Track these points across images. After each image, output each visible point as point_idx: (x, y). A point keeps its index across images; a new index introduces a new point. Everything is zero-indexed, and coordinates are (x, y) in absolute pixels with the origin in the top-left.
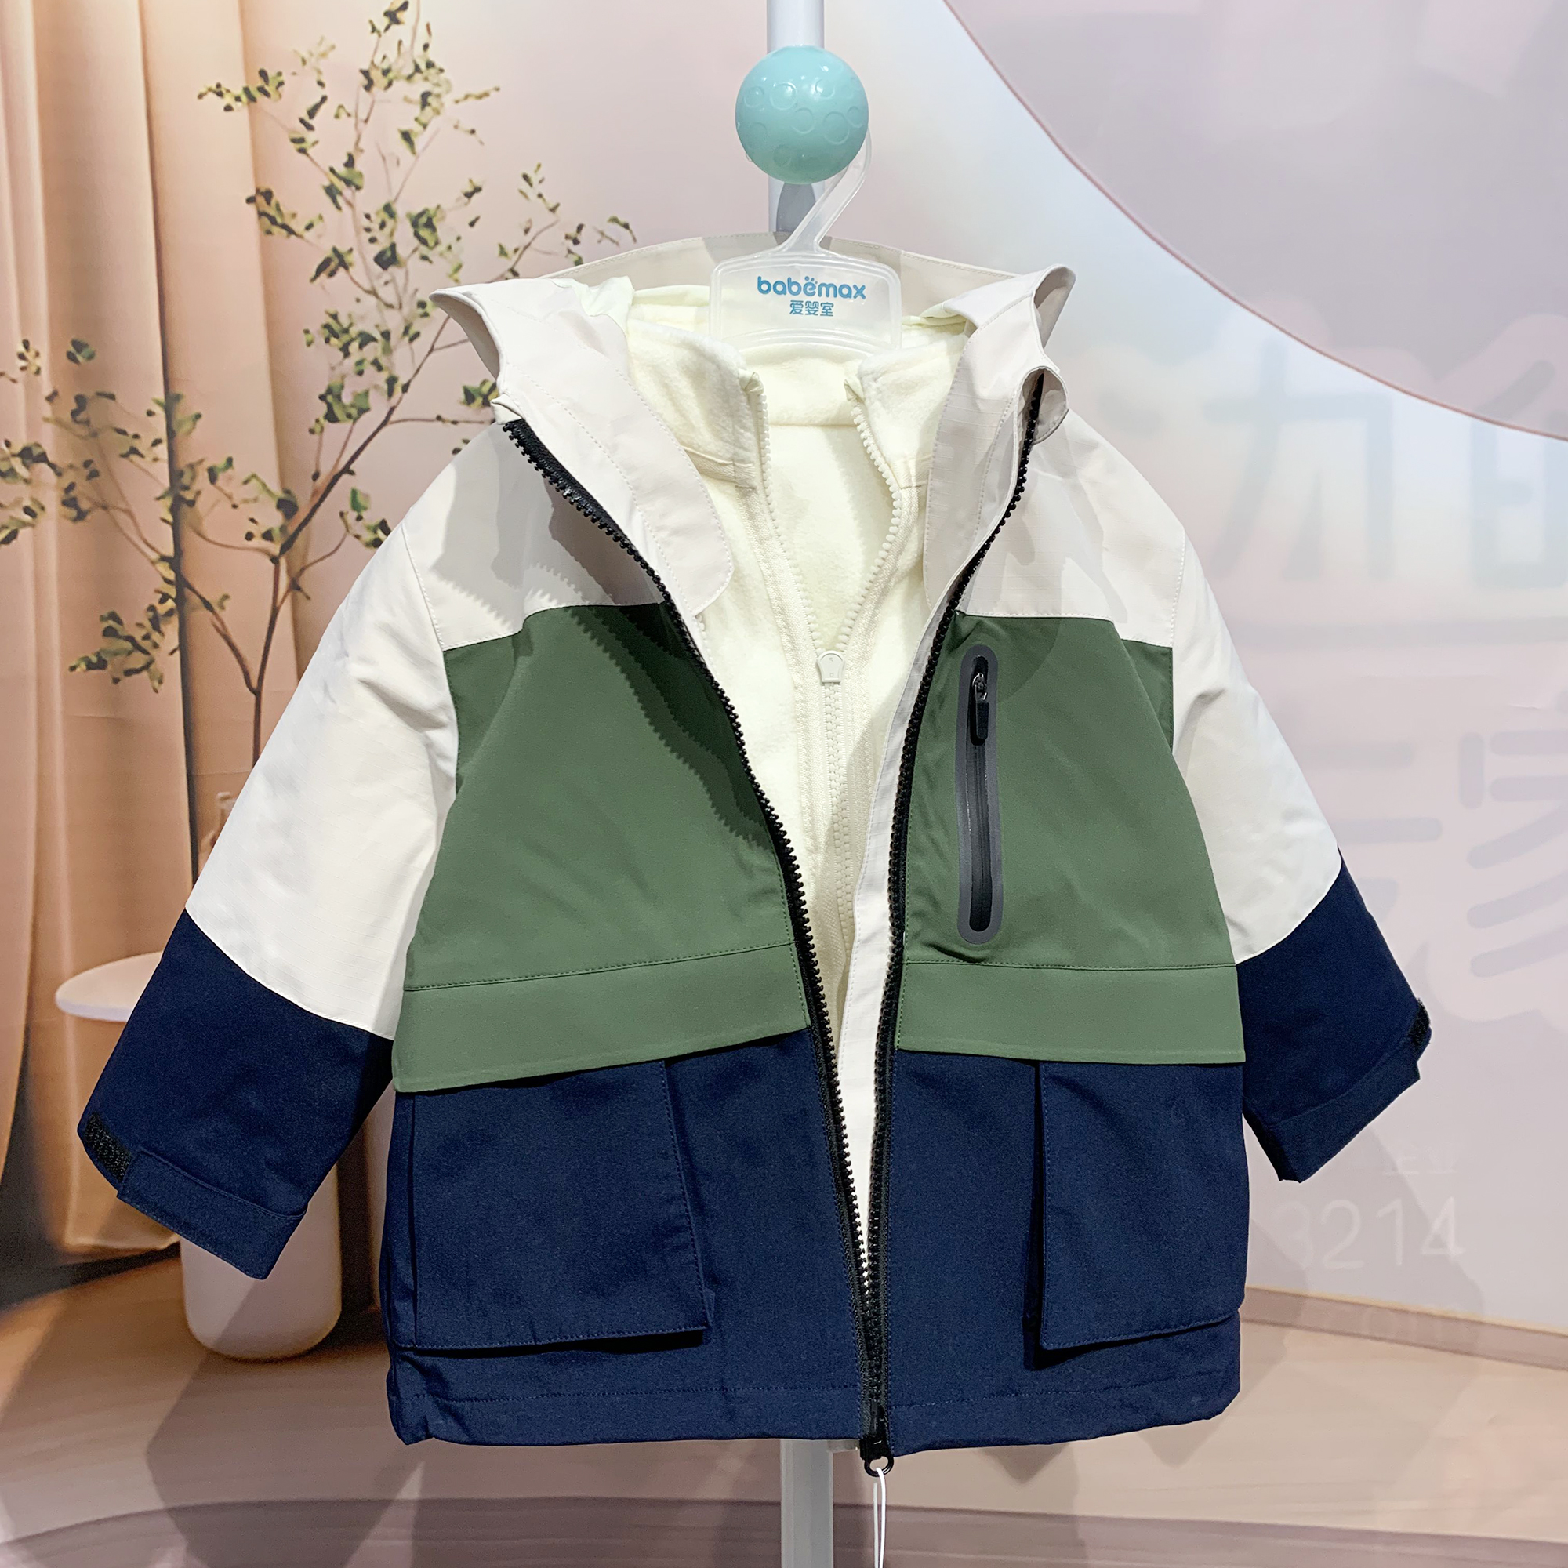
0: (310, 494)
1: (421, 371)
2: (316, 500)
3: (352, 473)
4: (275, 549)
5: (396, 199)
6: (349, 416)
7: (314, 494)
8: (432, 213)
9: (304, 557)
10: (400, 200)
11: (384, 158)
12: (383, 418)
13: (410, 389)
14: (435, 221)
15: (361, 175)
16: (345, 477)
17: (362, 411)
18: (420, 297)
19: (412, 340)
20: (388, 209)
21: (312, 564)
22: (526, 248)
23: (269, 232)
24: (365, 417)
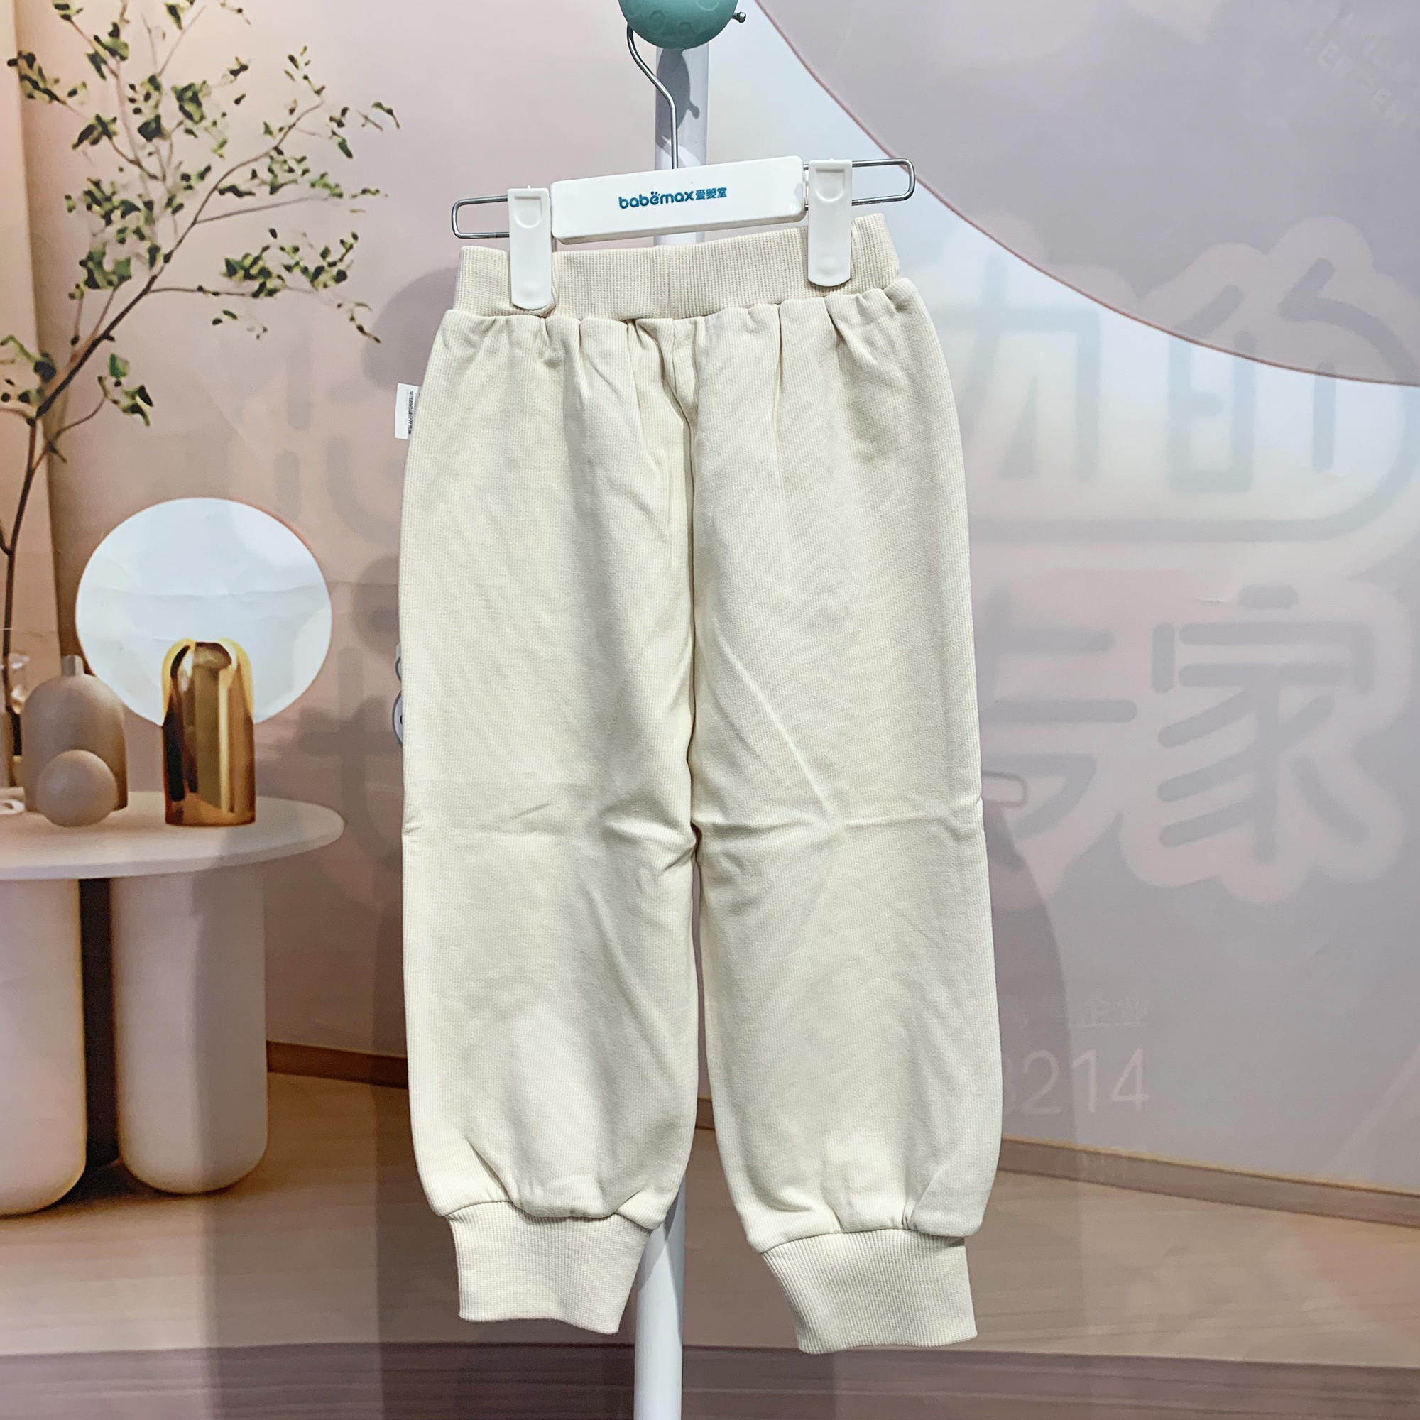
0: (68, 357)
1: (184, 241)
2: (74, 365)
3: (112, 339)
4: (32, 411)
5: (160, 74)
6: (110, 283)
7: (72, 359)
8: (197, 87)
9: (62, 419)
10: (165, 74)
11: (149, 31)
12: (144, 286)
13: (172, 260)
14: (200, 95)
15: (126, 45)
16: (105, 343)
17: (124, 278)
18: (185, 169)
19: (174, 212)
20: (153, 80)
21: (69, 427)
22: (290, 128)
23: (31, 96)
24: (125, 285)
